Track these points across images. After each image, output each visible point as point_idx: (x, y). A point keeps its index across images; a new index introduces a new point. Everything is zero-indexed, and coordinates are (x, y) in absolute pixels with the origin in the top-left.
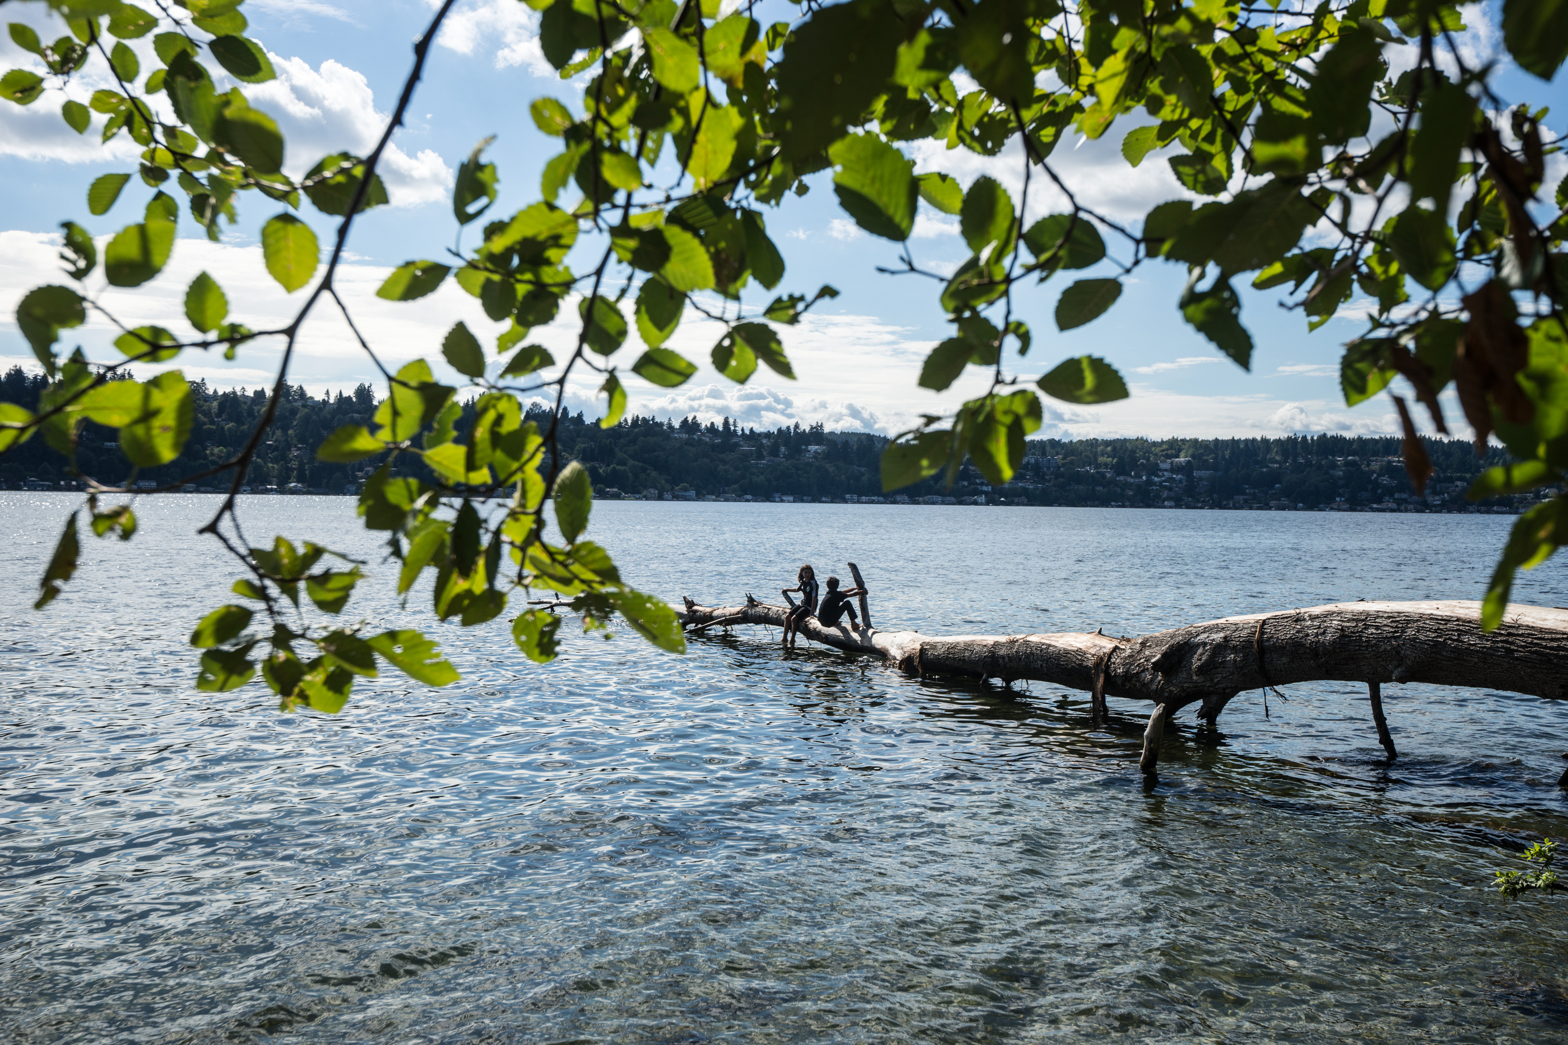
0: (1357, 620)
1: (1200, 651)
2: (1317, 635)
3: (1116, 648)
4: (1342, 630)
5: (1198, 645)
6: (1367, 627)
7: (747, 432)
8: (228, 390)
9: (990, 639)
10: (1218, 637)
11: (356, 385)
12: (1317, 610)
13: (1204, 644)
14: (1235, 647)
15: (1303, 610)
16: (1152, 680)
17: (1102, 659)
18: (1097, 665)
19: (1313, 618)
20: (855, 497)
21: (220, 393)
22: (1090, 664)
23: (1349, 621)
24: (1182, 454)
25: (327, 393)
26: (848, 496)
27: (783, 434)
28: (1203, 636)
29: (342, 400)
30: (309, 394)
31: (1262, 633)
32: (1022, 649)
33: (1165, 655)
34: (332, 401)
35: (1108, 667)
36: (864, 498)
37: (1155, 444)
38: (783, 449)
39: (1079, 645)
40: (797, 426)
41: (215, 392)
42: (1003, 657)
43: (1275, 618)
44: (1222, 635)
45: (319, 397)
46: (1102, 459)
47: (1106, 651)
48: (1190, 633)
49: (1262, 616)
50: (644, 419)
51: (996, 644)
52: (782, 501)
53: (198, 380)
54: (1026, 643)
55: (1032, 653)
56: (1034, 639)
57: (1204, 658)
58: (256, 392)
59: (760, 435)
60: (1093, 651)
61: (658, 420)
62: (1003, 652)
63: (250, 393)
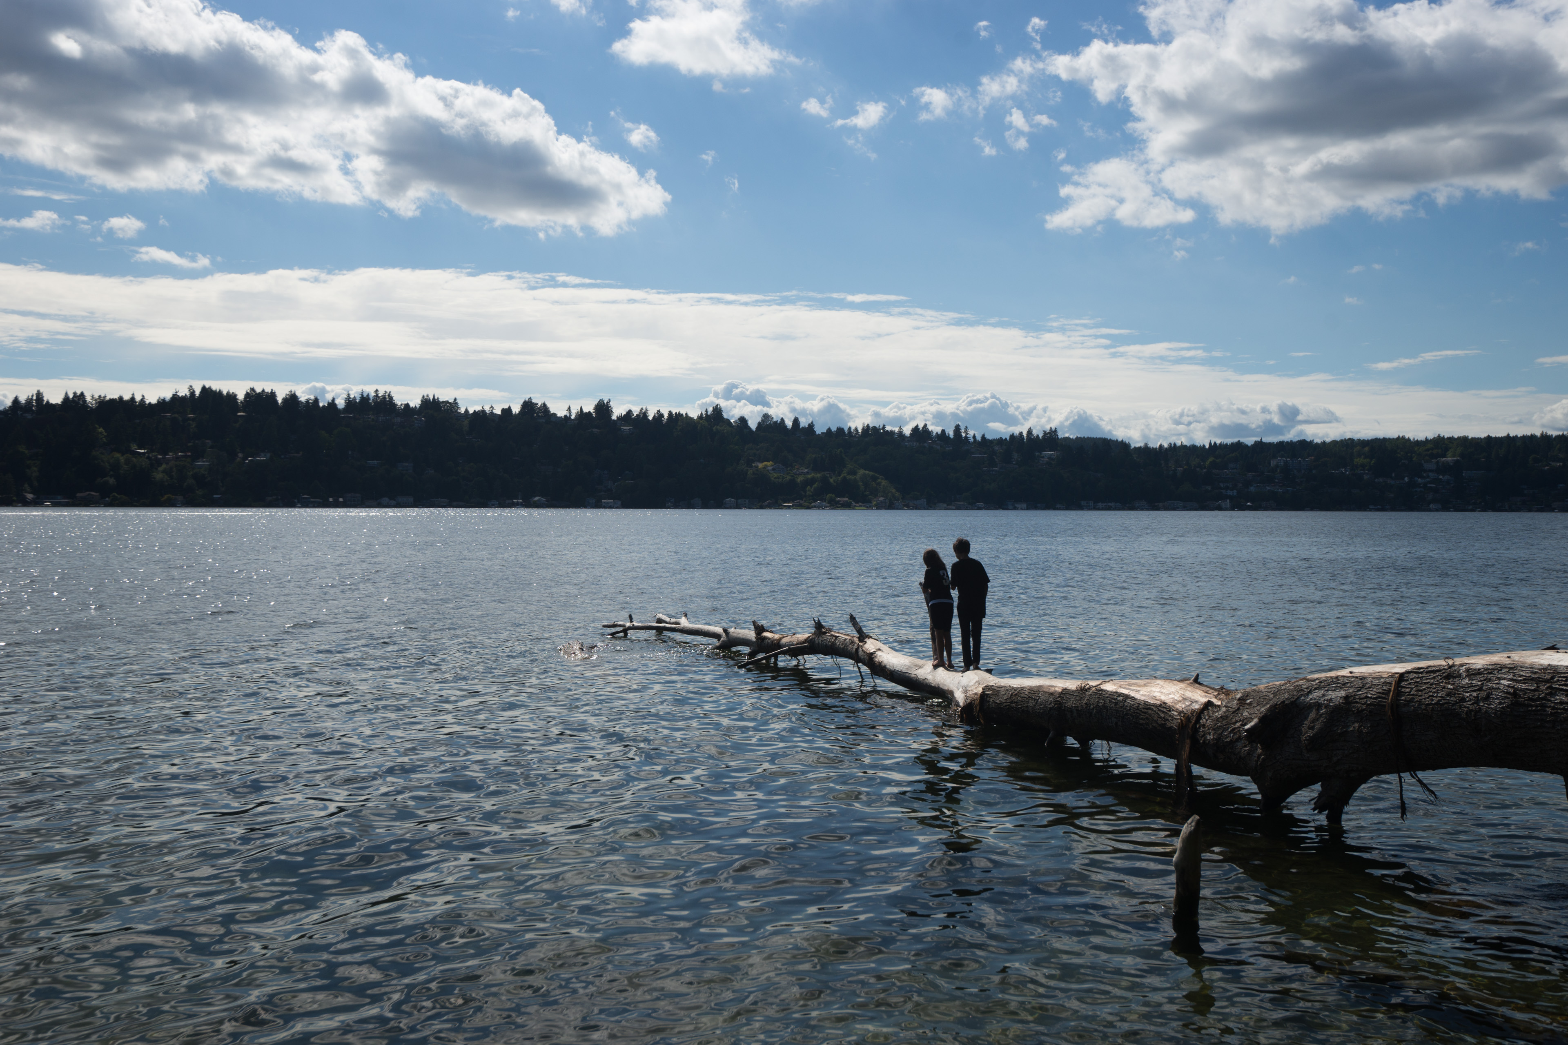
0: (1538, 681)
1: (1312, 715)
2: (1477, 700)
3: (1209, 704)
4: (1515, 694)
5: (1310, 707)
6: (1553, 692)
7: (979, 438)
8: (478, 408)
9: (1060, 684)
10: (1337, 695)
11: (595, 402)
12: (1479, 662)
13: (1318, 706)
14: (1360, 712)
15: (1458, 661)
16: (1250, 753)
17: (1188, 719)
18: (1183, 726)
19: (1473, 673)
20: (1091, 503)
21: (471, 411)
22: (1174, 725)
23: (1526, 680)
24: (1449, 453)
25: (569, 409)
26: (1083, 503)
27: (1016, 440)
28: (1317, 694)
29: (582, 416)
30: (552, 411)
31: (1398, 693)
32: (1094, 700)
33: (1263, 720)
34: (573, 417)
35: (1195, 730)
36: (1100, 505)
37: (1418, 443)
38: (1015, 455)
39: (1163, 698)
40: (1030, 432)
41: (467, 411)
42: (1071, 710)
43: (1417, 671)
44: (1343, 693)
45: (561, 413)
46: (1358, 461)
47: (1196, 707)
48: (1299, 689)
49: (1400, 668)
50: (874, 428)
51: (1065, 691)
52: (1015, 508)
53: (451, 401)
54: (1100, 692)
55: (1105, 707)
56: (1109, 687)
57: (1318, 726)
58: (503, 410)
59: (992, 441)
60: (1180, 706)
61: (888, 428)
62: (1071, 703)
63: (498, 411)
